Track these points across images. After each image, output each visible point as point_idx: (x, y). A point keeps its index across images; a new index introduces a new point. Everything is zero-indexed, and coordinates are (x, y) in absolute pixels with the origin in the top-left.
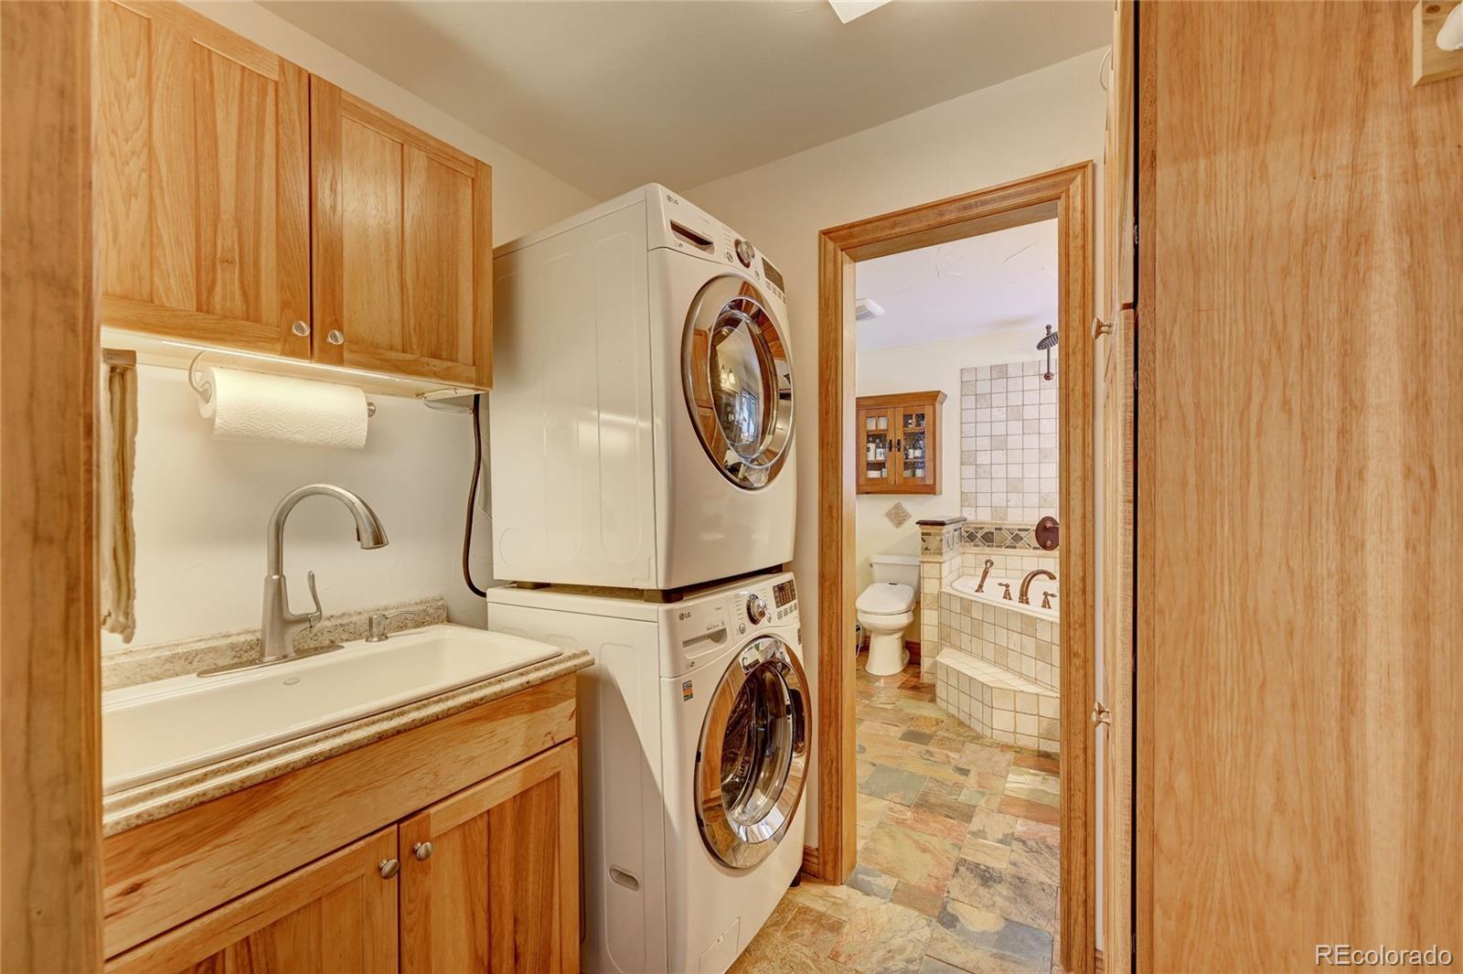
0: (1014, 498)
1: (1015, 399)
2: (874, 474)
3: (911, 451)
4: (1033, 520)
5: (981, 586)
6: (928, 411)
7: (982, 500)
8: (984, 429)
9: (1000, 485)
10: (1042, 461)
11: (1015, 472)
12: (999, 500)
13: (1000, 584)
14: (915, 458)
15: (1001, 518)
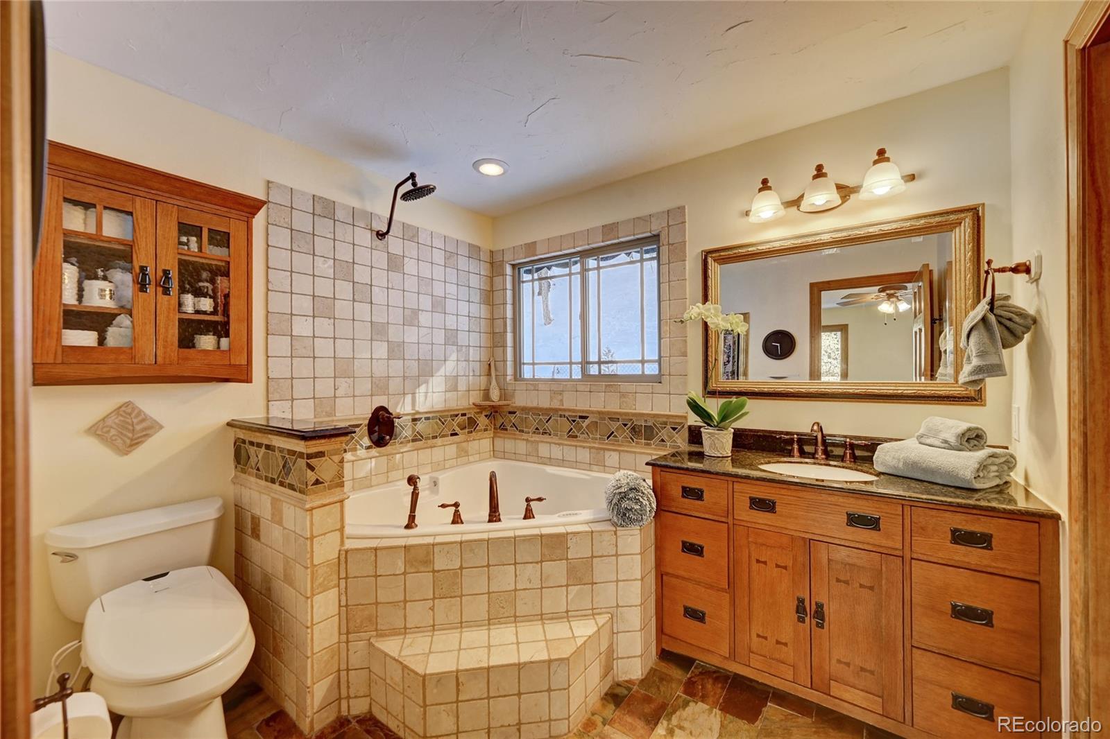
0: (343, 385)
1: (344, 254)
2: (84, 338)
3: (189, 299)
4: (363, 413)
5: (412, 518)
6: (235, 229)
7: (302, 389)
8: (303, 284)
9: (325, 368)
10: (374, 337)
11: (344, 349)
12: (325, 388)
13: (443, 506)
14: (198, 312)
15: (329, 415)
